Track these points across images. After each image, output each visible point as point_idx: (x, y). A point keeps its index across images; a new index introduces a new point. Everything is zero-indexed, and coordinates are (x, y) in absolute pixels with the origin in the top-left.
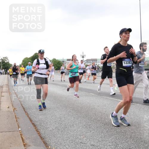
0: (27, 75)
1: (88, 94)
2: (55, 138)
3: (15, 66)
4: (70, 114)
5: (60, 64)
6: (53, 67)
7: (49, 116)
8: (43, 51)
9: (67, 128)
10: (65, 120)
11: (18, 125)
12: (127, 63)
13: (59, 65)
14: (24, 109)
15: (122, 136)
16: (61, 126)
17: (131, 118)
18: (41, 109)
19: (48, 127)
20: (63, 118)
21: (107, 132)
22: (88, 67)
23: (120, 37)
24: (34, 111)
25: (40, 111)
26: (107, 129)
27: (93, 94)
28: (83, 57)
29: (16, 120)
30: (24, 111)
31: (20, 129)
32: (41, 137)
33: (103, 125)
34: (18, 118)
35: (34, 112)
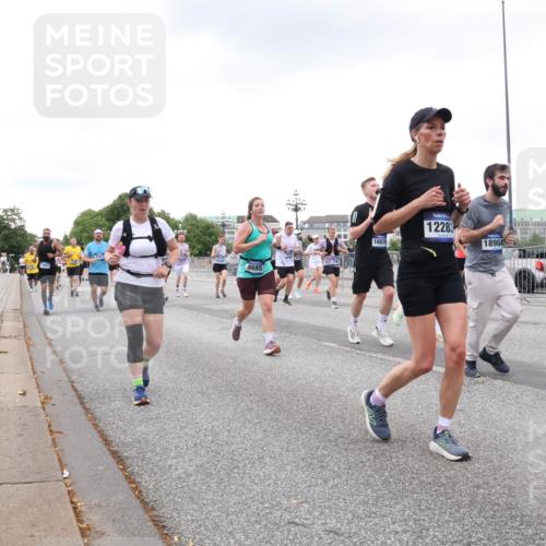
0: (90, 274)
1: (314, 346)
2: (195, 507)
3: (47, 238)
4: (248, 417)
5: (211, 235)
6: (186, 246)
7: (172, 425)
8: (145, 191)
9: (238, 467)
10: (234, 441)
11: (59, 460)
12: (440, 229)
13: (208, 239)
14: (80, 398)
15: (441, 499)
16: (218, 461)
17: (472, 434)
18: (143, 399)
19: (170, 466)
20: (226, 434)
21: (386, 482)
22: (312, 247)
23: (413, 140)
24: (119, 405)
25: (139, 405)
26: (386, 474)
27: (333, 345)
28: (296, 209)
29: (53, 440)
30: (79, 407)
31: (66, 474)
32: (144, 504)
33: (372, 457)
34: (59, 432)
35: (119, 409)
